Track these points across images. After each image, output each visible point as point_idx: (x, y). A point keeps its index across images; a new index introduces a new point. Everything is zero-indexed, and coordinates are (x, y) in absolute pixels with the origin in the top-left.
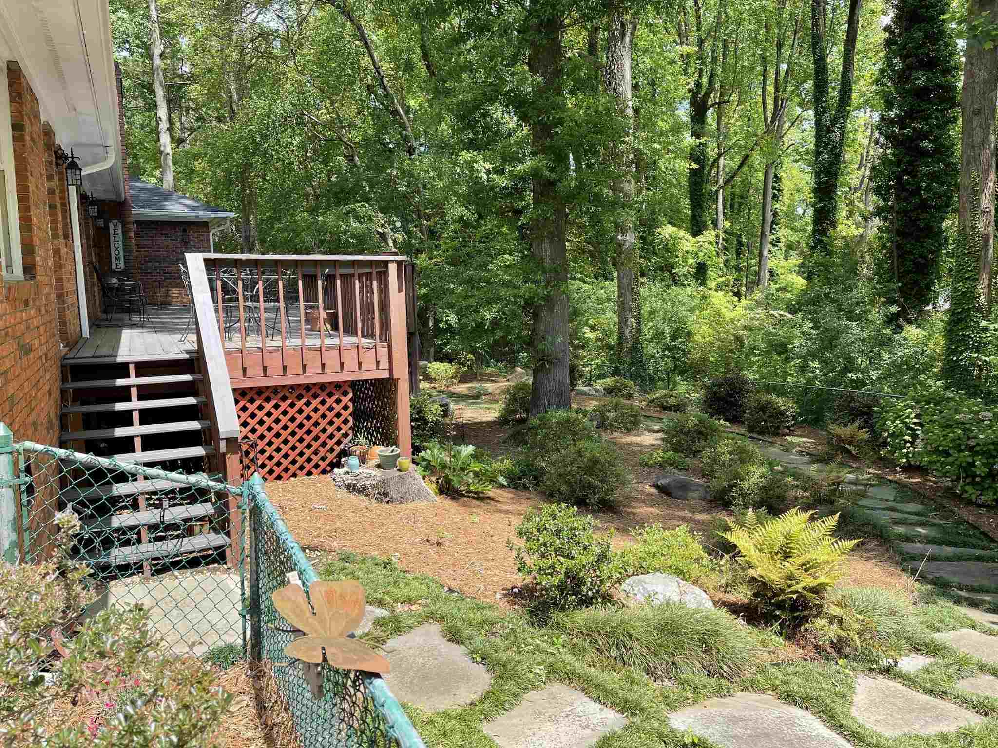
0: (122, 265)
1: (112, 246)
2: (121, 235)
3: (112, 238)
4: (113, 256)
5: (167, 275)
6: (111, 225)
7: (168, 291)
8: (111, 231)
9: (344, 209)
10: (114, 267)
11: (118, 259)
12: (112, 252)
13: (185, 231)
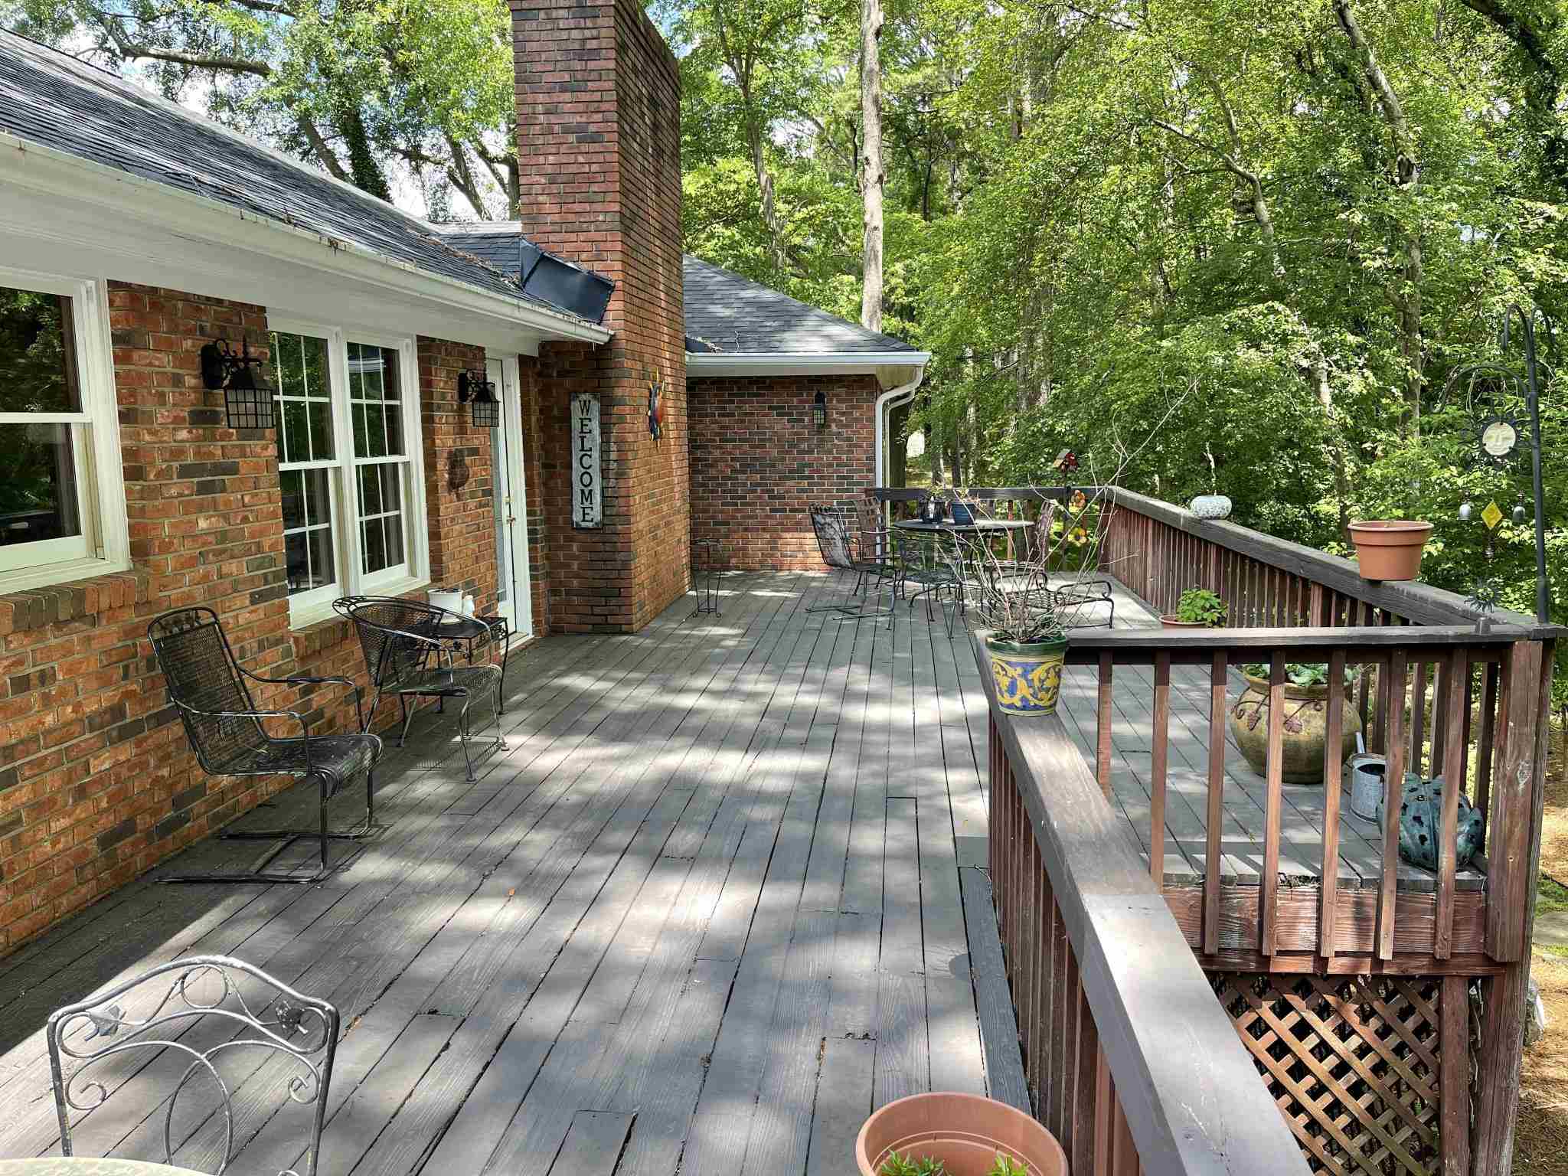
0: (596, 514)
1: (575, 464)
2: (597, 432)
3: (576, 444)
4: (577, 487)
5: (777, 503)
6: (575, 406)
7: (773, 541)
8: (576, 424)
9: (1224, 320)
10: (577, 517)
11: (587, 496)
12: (575, 478)
13: (820, 398)
